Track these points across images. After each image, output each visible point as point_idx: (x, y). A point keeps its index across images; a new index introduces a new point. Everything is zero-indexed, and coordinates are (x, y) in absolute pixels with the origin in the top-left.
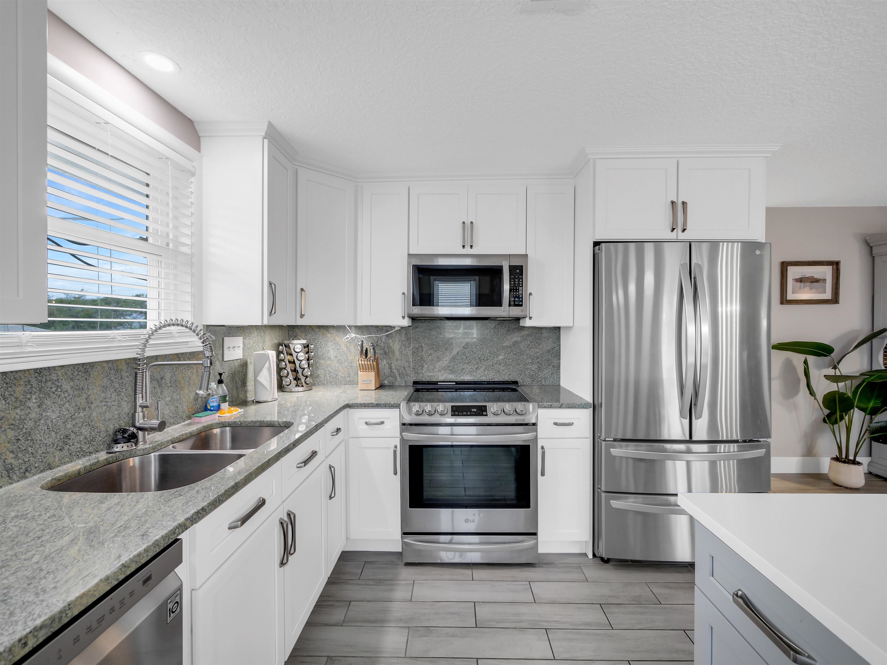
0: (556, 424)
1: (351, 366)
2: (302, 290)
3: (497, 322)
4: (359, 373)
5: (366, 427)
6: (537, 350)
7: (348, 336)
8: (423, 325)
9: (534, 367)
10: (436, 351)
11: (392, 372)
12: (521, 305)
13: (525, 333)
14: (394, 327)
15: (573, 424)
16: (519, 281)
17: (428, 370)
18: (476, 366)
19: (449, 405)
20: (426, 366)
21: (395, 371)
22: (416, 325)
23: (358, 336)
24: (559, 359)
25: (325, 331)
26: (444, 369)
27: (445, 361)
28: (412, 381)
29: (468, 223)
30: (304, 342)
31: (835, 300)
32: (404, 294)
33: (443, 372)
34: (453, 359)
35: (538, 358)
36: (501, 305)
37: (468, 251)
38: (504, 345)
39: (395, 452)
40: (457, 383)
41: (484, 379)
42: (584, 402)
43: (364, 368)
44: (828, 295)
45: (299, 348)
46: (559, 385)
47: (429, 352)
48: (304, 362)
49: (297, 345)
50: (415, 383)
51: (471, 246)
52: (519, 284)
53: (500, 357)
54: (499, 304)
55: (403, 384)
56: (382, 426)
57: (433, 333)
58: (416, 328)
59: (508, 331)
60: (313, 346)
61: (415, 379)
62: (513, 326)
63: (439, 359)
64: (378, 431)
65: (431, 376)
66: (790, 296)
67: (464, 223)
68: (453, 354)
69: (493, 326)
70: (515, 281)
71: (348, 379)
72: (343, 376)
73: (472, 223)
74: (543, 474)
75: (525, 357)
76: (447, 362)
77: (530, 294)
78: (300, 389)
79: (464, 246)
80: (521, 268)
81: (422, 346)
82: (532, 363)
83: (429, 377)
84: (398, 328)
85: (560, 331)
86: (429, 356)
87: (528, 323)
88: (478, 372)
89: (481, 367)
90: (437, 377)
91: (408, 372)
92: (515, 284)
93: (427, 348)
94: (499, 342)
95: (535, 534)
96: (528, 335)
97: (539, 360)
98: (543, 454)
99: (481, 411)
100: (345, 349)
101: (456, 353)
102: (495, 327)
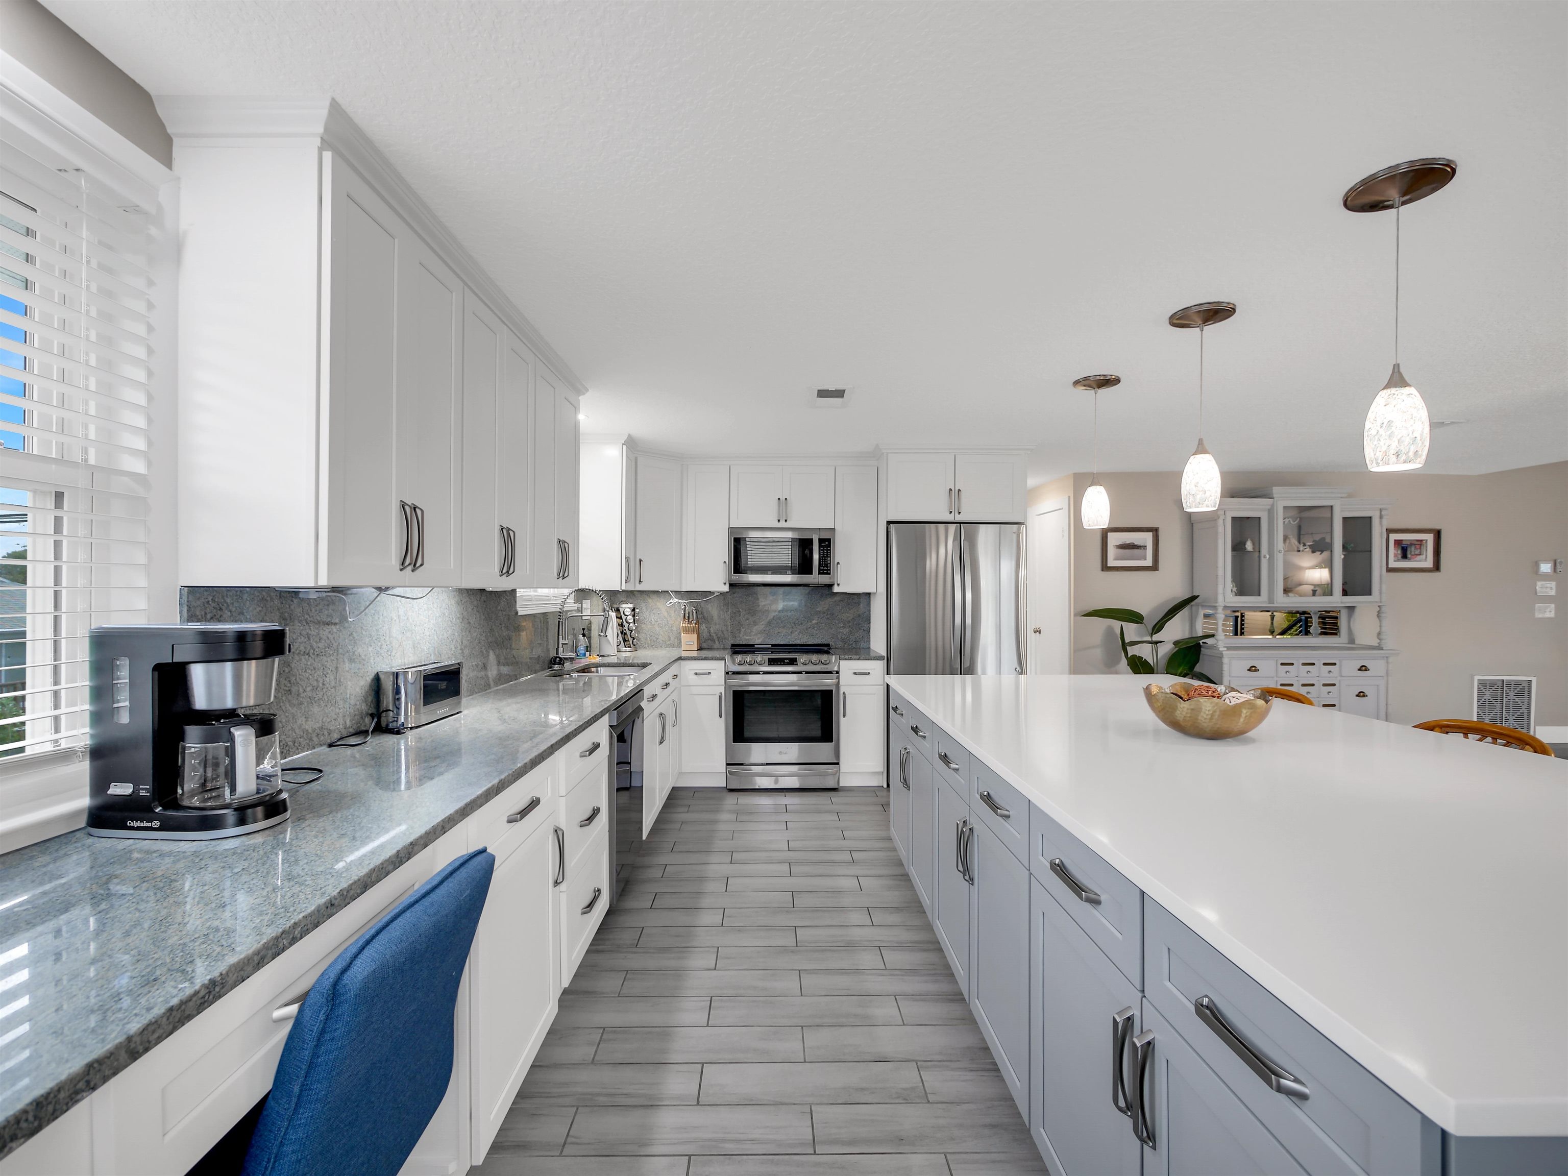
0: (855, 674)
1: (671, 630)
2: (640, 561)
3: (810, 588)
4: (682, 635)
5: (695, 677)
6: (848, 615)
7: (671, 601)
8: (739, 592)
9: (846, 631)
10: (753, 616)
11: (710, 635)
12: (830, 574)
13: (837, 598)
14: (714, 593)
15: (869, 673)
16: (827, 552)
17: (745, 634)
18: (790, 630)
19: (766, 657)
20: (743, 630)
21: (714, 635)
22: (734, 590)
23: (681, 601)
24: (870, 623)
25: (646, 596)
26: (761, 632)
27: (761, 626)
28: (730, 644)
29: (783, 499)
30: (631, 606)
31: (1155, 567)
32: (725, 562)
33: (759, 636)
34: (769, 623)
35: (849, 622)
36: (811, 573)
37: (782, 524)
38: (818, 609)
39: (720, 697)
40: (773, 645)
41: (798, 642)
42: (878, 655)
43: (686, 631)
44: (1149, 562)
45: (628, 612)
46: (870, 648)
47: (746, 616)
48: (631, 625)
49: (626, 608)
50: (733, 645)
51: (786, 521)
52: (827, 555)
53: (814, 622)
54: (810, 572)
55: (722, 647)
56: (709, 676)
57: (750, 598)
58: (734, 593)
59: (821, 596)
60: (638, 610)
61: (733, 642)
62: (826, 591)
63: (755, 623)
64: (705, 680)
65: (748, 639)
66: (1111, 563)
67: (779, 499)
68: (769, 619)
69: (807, 591)
70: (824, 552)
71: (668, 643)
72: (664, 639)
73: (786, 499)
74: (844, 716)
75: (837, 622)
76: (763, 626)
77: (838, 563)
78: (628, 649)
79: (779, 520)
80: (829, 540)
81: (740, 611)
82: (844, 627)
83: (746, 640)
84: (718, 594)
85: (870, 597)
86: (746, 620)
87: (836, 589)
88: (793, 635)
89: (796, 631)
90: (753, 640)
91: (726, 636)
92: (823, 554)
93: (744, 613)
94: (813, 607)
95: (838, 764)
96: (840, 601)
97: (850, 624)
98: (845, 697)
99: (793, 662)
100: (666, 614)
101: (772, 617)
102: (809, 593)
